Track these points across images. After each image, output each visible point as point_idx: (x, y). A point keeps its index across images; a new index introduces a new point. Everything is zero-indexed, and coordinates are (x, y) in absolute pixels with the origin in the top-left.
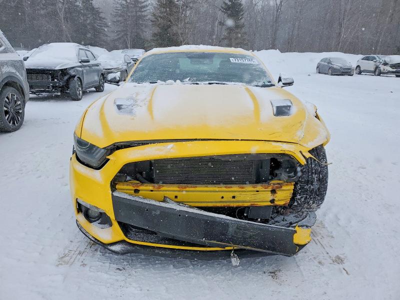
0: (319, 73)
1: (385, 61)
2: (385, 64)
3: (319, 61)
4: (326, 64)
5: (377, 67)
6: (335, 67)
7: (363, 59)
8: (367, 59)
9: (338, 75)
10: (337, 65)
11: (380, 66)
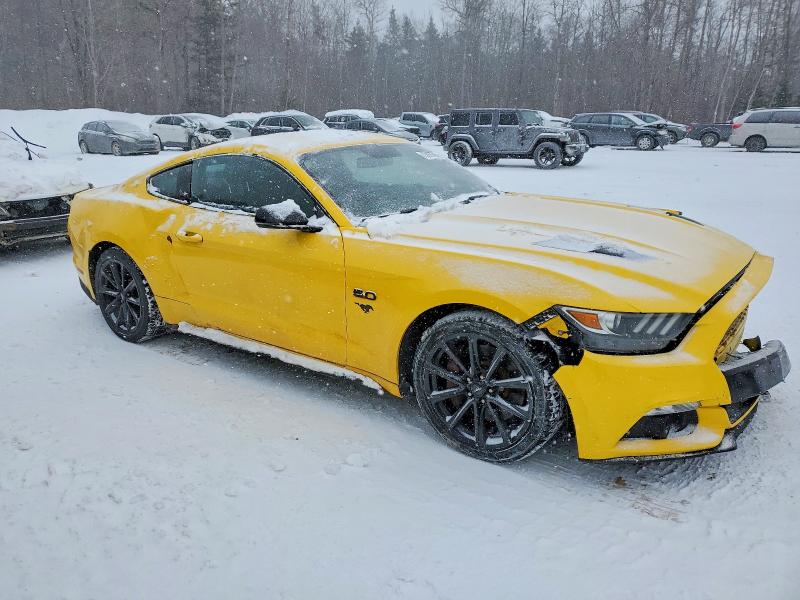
0: (89, 152)
1: (201, 125)
2: (203, 130)
3: (80, 130)
4: (102, 133)
5: (191, 137)
6: (124, 138)
7: (159, 122)
8: (166, 121)
9: (135, 154)
10: (127, 135)
11: (196, 134)
